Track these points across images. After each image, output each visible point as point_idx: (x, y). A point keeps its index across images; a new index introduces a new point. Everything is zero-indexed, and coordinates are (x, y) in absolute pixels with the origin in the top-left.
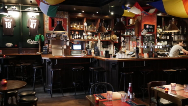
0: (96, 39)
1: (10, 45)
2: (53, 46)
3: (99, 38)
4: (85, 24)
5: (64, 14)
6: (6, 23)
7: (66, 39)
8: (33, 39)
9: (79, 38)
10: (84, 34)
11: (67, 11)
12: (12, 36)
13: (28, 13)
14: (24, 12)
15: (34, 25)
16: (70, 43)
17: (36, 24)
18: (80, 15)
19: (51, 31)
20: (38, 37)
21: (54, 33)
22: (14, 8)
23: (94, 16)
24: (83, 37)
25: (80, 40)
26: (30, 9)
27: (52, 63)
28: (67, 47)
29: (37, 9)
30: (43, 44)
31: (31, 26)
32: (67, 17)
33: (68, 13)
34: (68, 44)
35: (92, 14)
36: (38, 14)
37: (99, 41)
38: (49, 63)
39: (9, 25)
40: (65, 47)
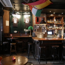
0: (61, 28)
1: (16, 32)
2: (38, 32)
3: (63, 28)
4: (55, 20)
5: (44, 15)
6: (14, 21)
7: (45, 29)
8: (27, 29)
9: (51, 28)
10: (54, 26)
11: (45, 13)
12: (17, 27)
13: (25, 15)
14: (23, 15)
15: (27, 21)
16: (47, 31)
17: (28, 21)
18: (52, 15)
19: (37, 24)
20: (30, 27)
21: (38, 26)
22: (18, 13)
23: (59, 16)
24: (54, 27)
25: (52, 29)
26: (26, 13)
27: (39, 43)
28: (45, 33)
29: (29, 13)
30: (32, 31)
31: (26, 22)
32: (45, 16)
33: (45, 14)
34: (46, 31)
35: (58, 15)
36: (30, 16)
37: (63, 30)
38: (38, 42)
39: (15, 22)
40: (44, 33)
